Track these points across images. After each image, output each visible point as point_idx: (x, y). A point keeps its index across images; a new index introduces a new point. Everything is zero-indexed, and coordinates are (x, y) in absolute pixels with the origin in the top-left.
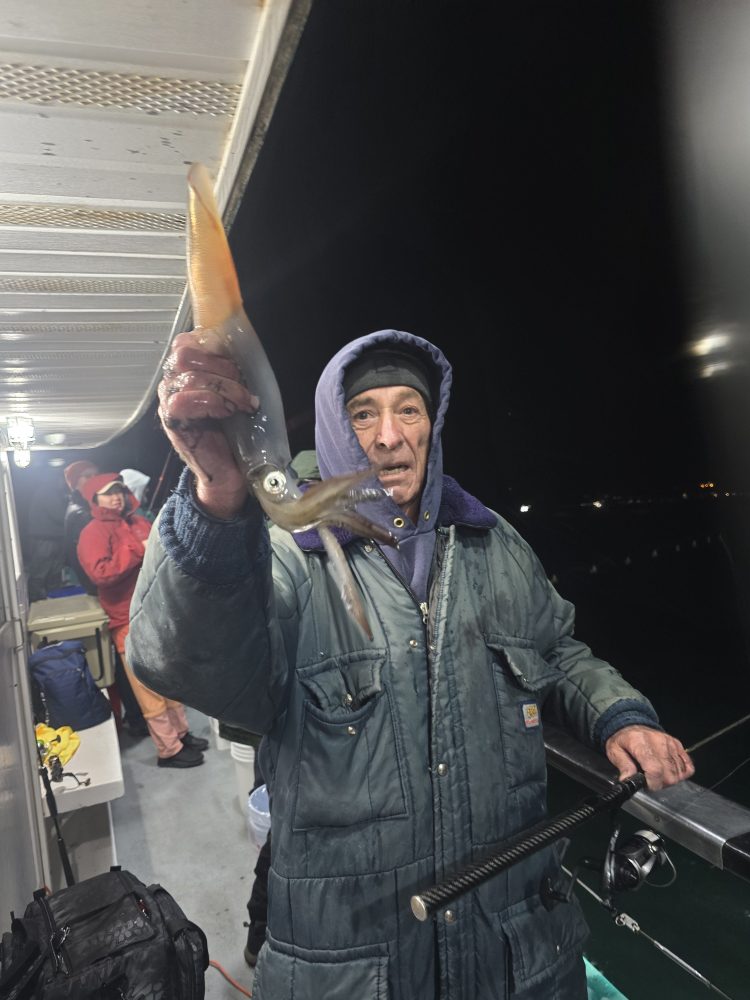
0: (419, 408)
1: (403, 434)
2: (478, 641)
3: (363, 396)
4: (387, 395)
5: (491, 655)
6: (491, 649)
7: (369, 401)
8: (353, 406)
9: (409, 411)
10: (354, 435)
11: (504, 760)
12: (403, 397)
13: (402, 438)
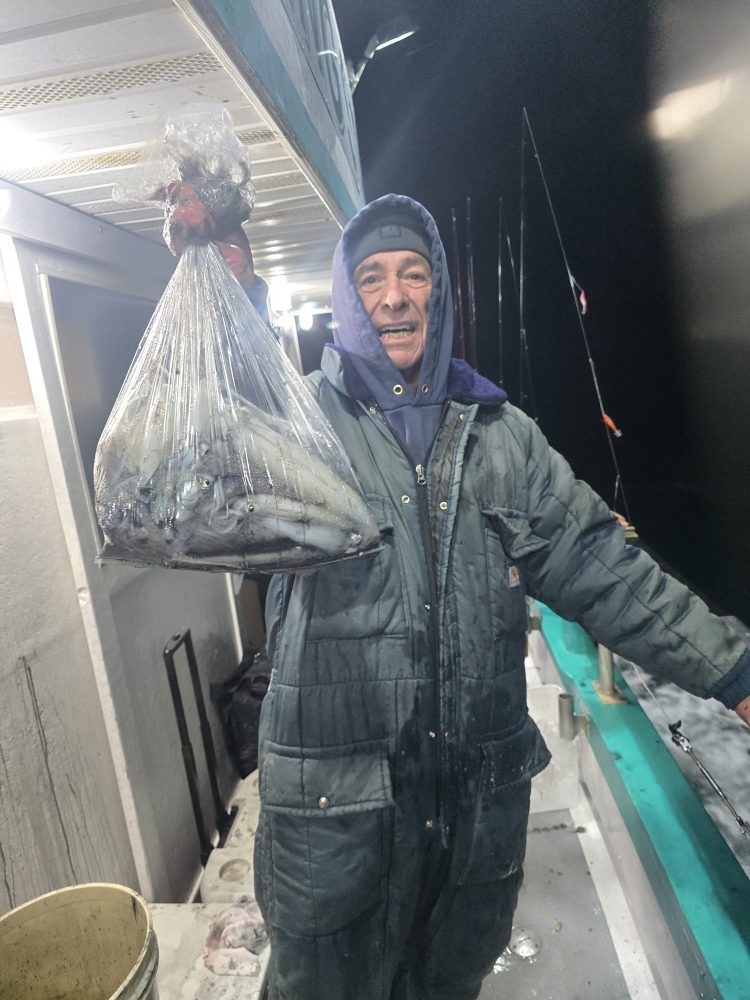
0: (426, 275)
1: (408, 296)
2: (472, 507)
3: (371, 260)
4: (393, 259)
5: (484, 519)
6: (483, 515)
7: (376, 266)
8: (362, 272)
9: (416, 277)
10: (360, 299)
11: (490, 611)
12: (409, 262)
13: (406, 299)
